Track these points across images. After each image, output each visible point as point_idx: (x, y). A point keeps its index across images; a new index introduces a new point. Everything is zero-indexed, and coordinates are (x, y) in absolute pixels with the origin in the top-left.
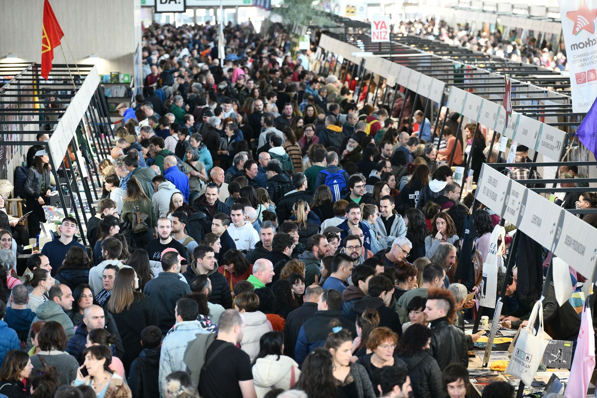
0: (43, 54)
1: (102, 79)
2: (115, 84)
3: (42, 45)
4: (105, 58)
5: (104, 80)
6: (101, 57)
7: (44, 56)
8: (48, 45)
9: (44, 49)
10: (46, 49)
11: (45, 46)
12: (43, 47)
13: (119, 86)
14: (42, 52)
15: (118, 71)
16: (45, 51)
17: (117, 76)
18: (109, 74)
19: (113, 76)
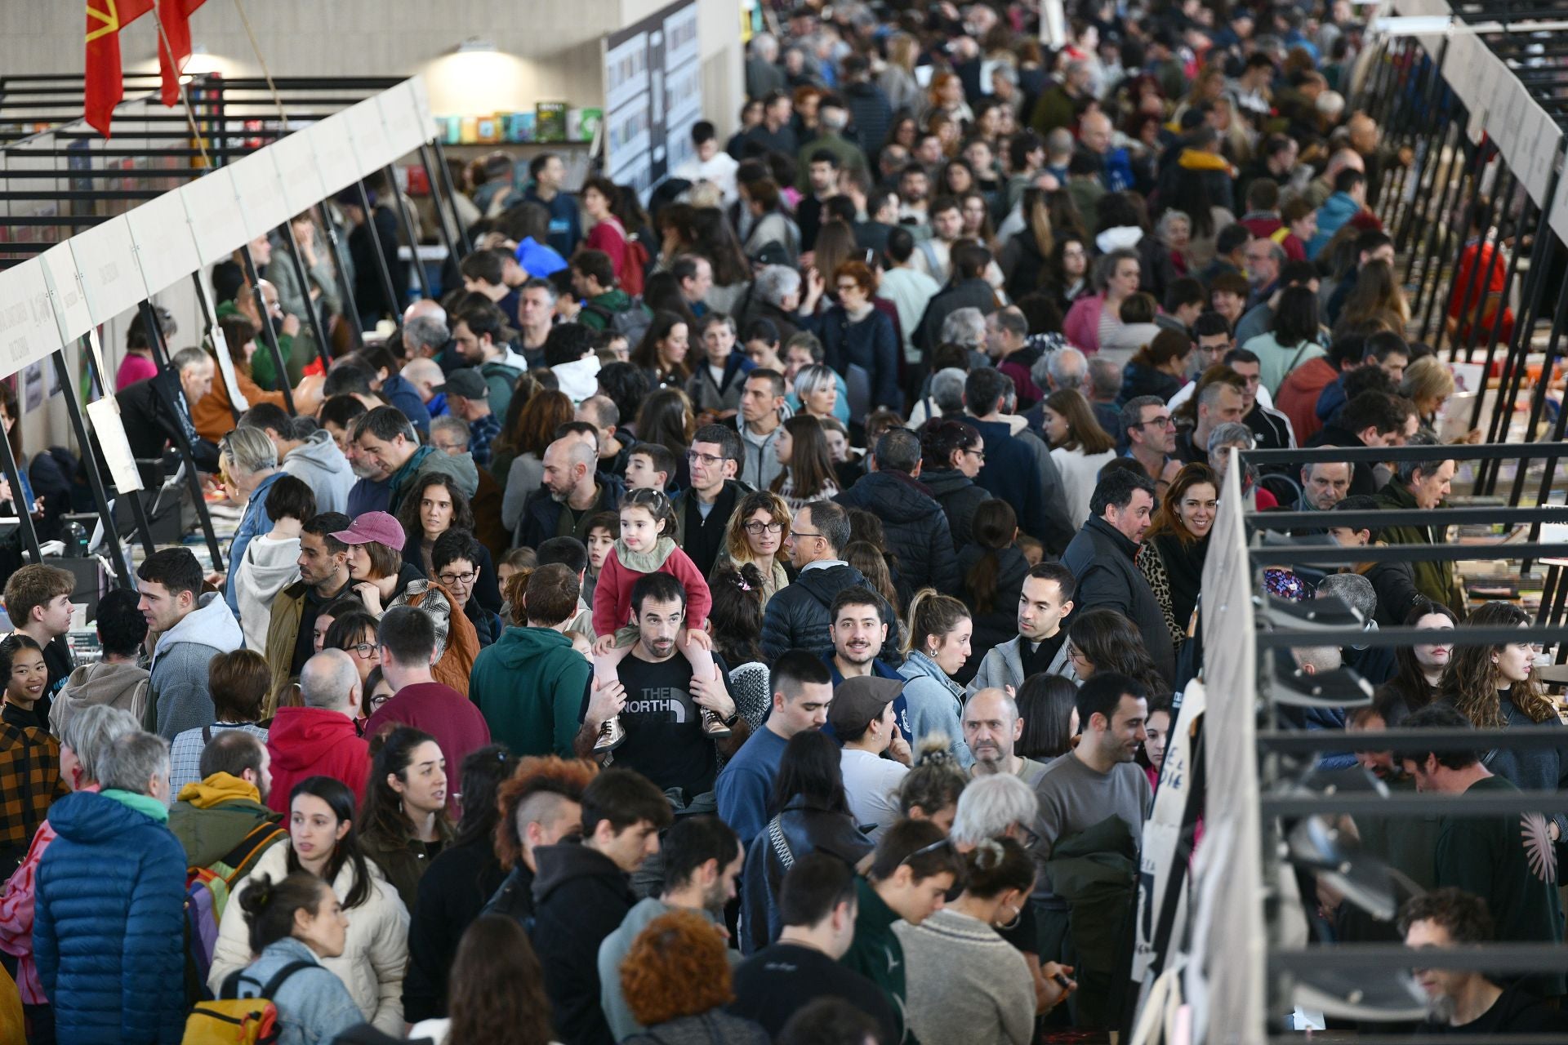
0: (91, 44)
1: (507, 127)
2: (553, 143)
3: (88, 10)
4: (517, 51)
5: (514, 133)
6: (503, 49)
7: (96, 51)
8: (108, 13)
9: (94, 24)
10: (102, 24)
11: (96, 14)
12: (90, 18)
13: (568, 154)
14: (88, 38)
15: (562, 98)
16: (96, 35)
17: (559, 118)
18: (530, 110)
19: (544, 116)
